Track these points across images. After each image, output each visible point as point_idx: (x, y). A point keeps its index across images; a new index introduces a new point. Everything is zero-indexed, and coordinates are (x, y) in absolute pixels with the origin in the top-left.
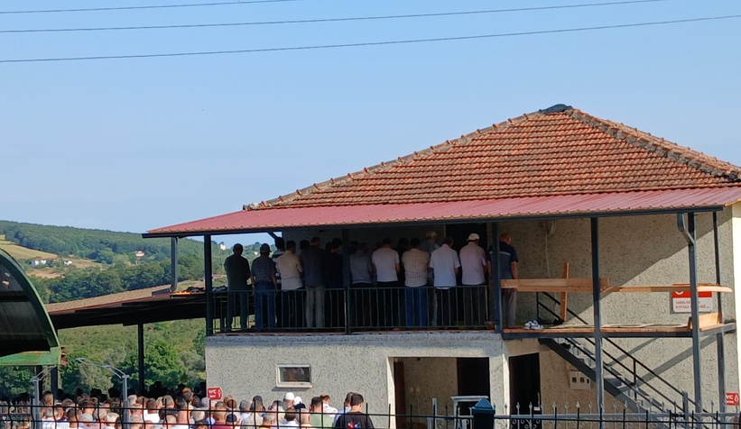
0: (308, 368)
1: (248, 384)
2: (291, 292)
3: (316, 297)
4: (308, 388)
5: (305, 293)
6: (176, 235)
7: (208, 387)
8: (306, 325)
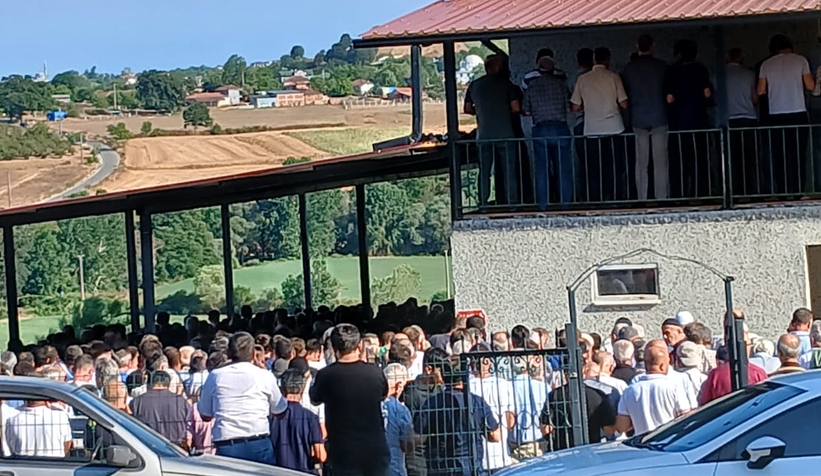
0: (652, 270)
1: (536, 301)
2: (606, 139)
3: (653, 146)
4: (652, 306)
5: (632, 140)
6: (417, 41)
7: (457, 310)
8: (634, 195)
